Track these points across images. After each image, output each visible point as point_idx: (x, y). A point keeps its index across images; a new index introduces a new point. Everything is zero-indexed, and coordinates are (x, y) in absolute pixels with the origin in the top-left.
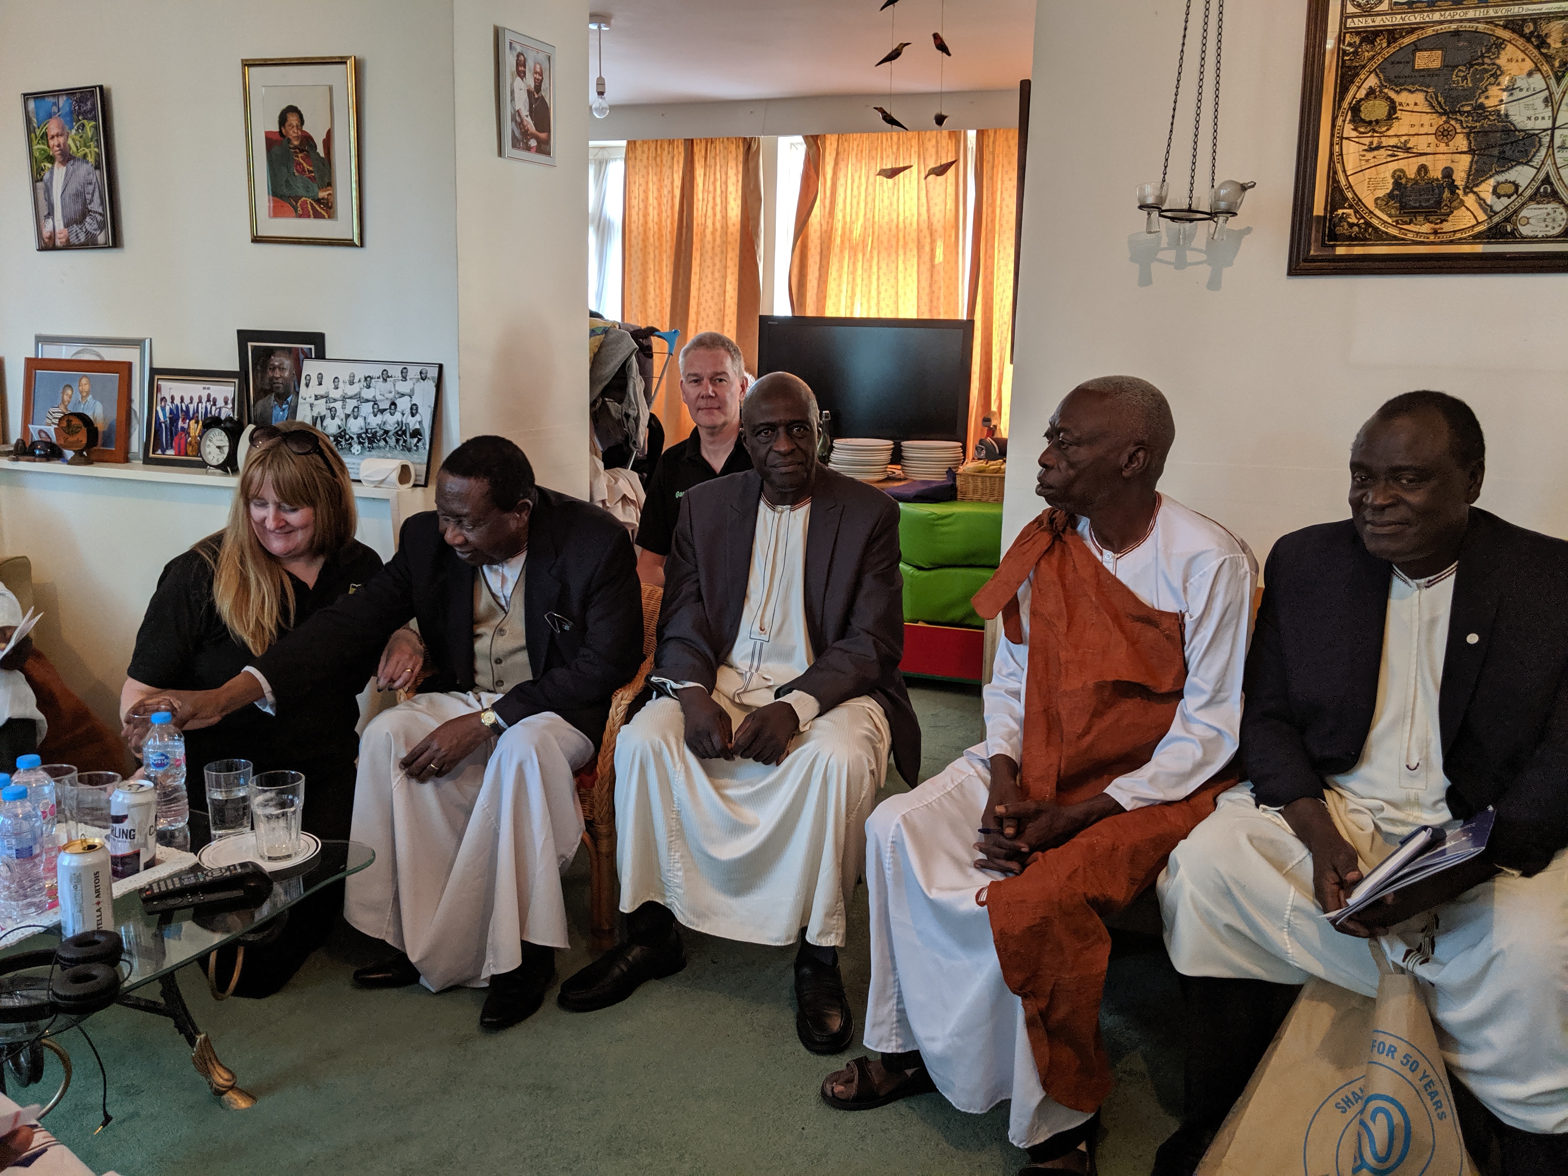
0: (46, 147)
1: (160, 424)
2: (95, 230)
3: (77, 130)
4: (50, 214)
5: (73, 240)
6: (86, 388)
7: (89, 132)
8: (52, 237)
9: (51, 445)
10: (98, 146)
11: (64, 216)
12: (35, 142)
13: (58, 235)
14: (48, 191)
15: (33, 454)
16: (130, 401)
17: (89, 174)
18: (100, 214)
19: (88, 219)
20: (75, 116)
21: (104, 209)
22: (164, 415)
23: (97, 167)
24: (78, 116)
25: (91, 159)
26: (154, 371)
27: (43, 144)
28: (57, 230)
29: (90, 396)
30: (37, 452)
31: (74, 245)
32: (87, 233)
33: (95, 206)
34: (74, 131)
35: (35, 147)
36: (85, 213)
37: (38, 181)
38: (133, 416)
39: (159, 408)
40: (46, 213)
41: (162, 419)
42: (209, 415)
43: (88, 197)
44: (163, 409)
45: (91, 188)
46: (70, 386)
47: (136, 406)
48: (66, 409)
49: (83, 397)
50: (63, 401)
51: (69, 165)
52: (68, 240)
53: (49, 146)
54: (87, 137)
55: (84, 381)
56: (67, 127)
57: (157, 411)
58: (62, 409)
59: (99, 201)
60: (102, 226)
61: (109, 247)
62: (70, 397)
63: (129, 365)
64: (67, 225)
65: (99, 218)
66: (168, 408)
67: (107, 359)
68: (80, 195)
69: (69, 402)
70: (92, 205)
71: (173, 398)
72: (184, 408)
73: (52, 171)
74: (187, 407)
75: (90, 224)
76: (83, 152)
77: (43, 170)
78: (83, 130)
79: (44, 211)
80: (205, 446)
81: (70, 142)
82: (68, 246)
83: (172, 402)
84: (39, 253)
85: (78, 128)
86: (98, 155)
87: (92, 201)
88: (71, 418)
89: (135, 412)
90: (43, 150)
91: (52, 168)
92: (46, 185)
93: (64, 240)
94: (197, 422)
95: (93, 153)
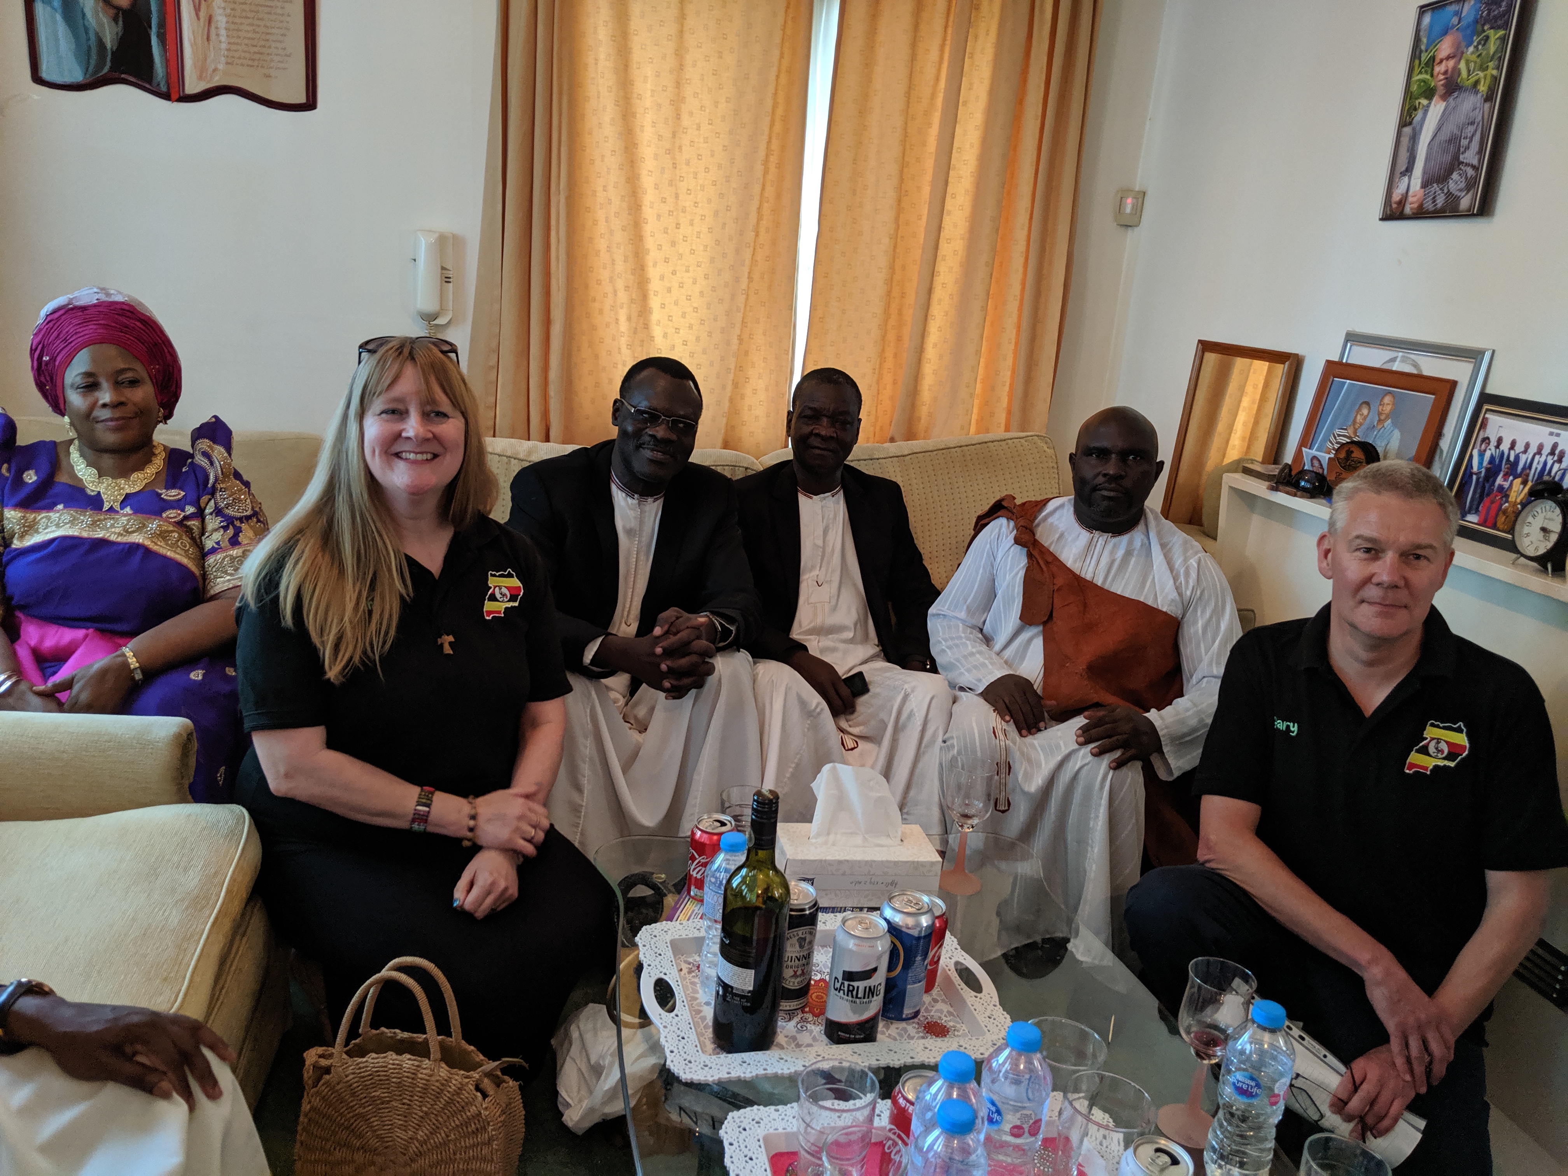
0: (1428, 77)
1: (1471, 474)
2: (1461, 190)
3: (1476, 47)
4: (1409, 170)
5: (1428, 205)
6: (1388, 409)
7: (1492, 47)
8: (1402, 203)
9: (1321, 478)
10: (1499, 68)
11: (1424, 173)
12: (1417, 70)
13: (1410, 199)
14: (1414, 138)
15: (1296, 485)
16: (1439, 434)
17: (1474, 109)
18: (1473, 167)
19: (1455, 176)
20: (1479, 27)
21: (1481, 161)
22: (1481, 463)
23: (1489, 98)
24: (1483, 25)
25: (1483, 88)
26: (1486, 398)
27: (1426, 72)
28: (1411, 193)
29: (1389, 421)
30: (1303, 484)
31: (1427, 212)
32: (1449, 194)
33: (1470, 156)
34: (1471, 49)
35: (1416, 78)
36: (1455, 164)
37: (1405, 125)
38: (1437, 458)
39: (1475, 453)
40: (1404, 169)
41: (1475, 469)
42: (1546, 478)
43: (1464, 142)
44: (1482, 454)
45: (1471, 129)
46: (1367, 403)
47: (1444, 444)
48: (1355, 433)
49: (1379, 420)
50: (1354, 422)
51: (1451, 99)
52: (1421, 206)
53: (1432, 76)
54: (1488, 54)
55: (1387, 399)
56: (1463, 44)
57: (1471, 456)
58: (1350, 432)
59: (1477, 149)
60: (1471, 185)
61: (1473, 215)
62: (1365, 418)
63: (1453, 385)
64: (1425, 185)
65: (1470, 172)
66: (1488, 454)
67: (1426, 373)
68: (1454, 140)
69: (1361, 424)
70: (1466, 155)
71: (1500, 441)
72: (1512, 458)
73: (1426, 109)
74: (1517, 457)
75: (1456, 182)
76: (1476, 78)
77: (1415, 109)
78: (1484, 44)
79: (1402, 166)
80: (1524, 522)
81: (1462, 66)
82: (1421, 214)
83: (1497, 447)
84: (1381, 222)
85: (1479, 43)
86: (1495, 80)
87: (1467, 148)
88: (1354, 448)
89: (1442, 451)
90: (1424, 81)
91: (1428, 106)
92: (1414, 129)
93: (1415, 206)
94: (1524, 483)
95: (1489, 77)
